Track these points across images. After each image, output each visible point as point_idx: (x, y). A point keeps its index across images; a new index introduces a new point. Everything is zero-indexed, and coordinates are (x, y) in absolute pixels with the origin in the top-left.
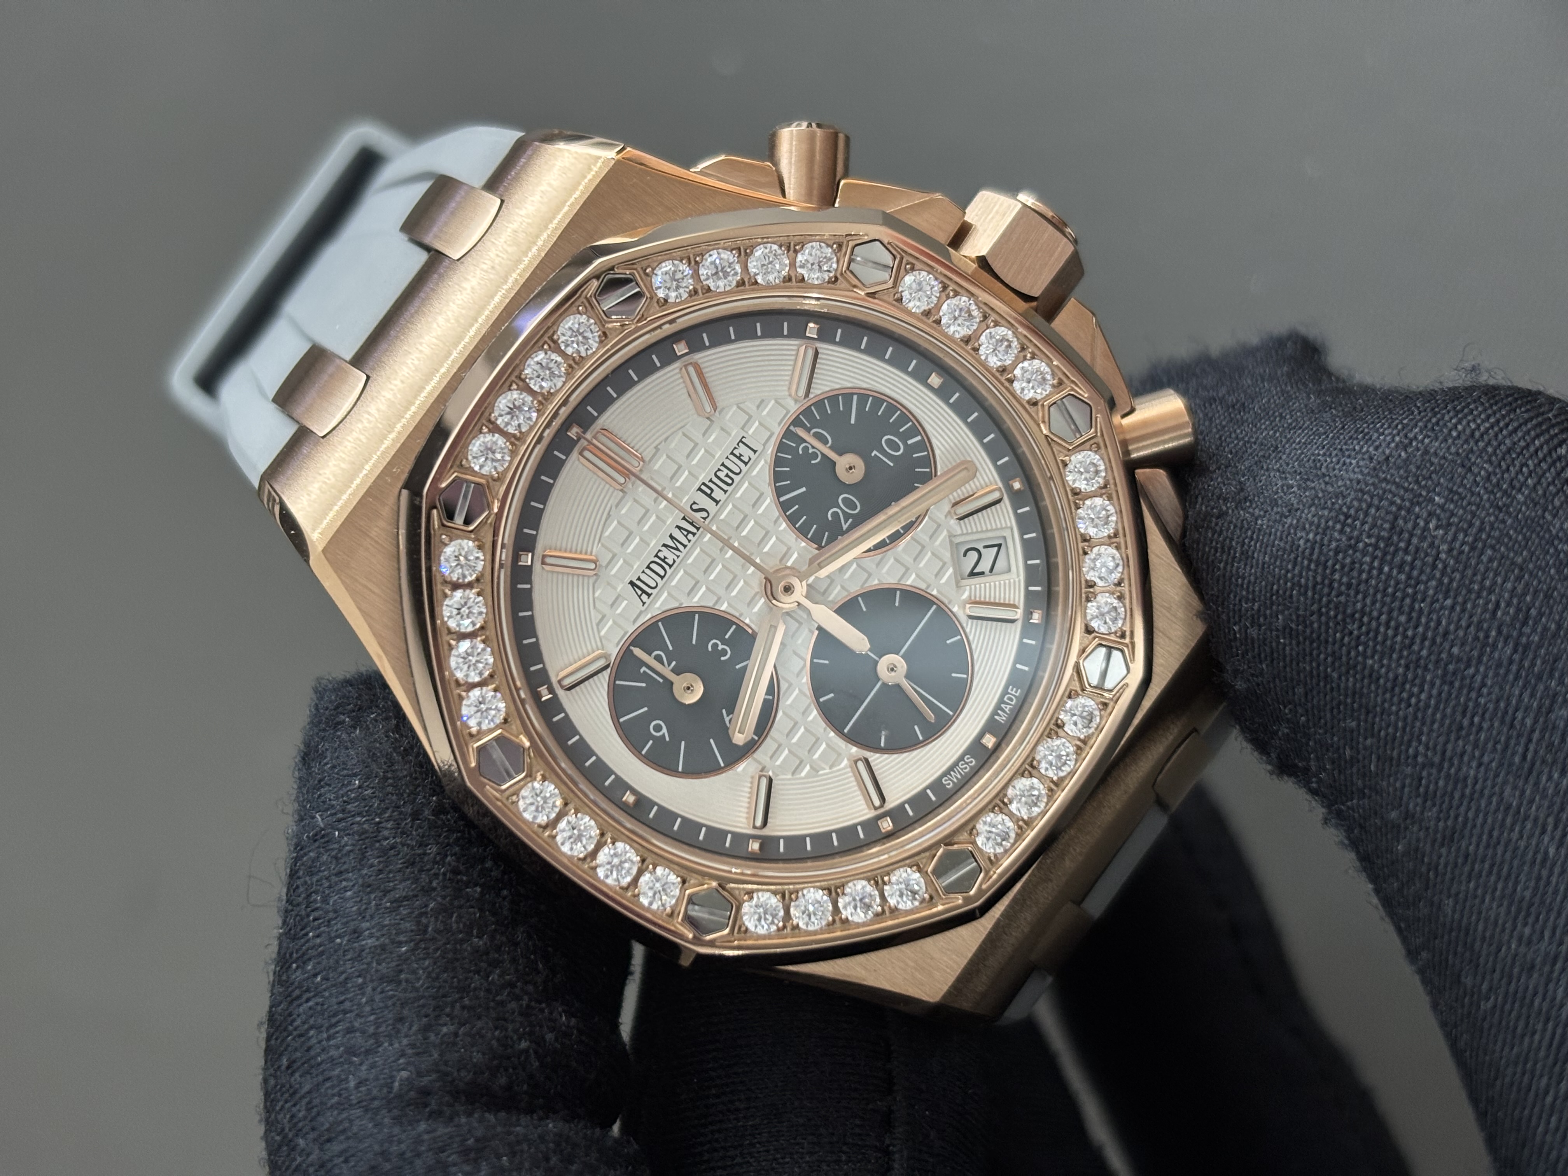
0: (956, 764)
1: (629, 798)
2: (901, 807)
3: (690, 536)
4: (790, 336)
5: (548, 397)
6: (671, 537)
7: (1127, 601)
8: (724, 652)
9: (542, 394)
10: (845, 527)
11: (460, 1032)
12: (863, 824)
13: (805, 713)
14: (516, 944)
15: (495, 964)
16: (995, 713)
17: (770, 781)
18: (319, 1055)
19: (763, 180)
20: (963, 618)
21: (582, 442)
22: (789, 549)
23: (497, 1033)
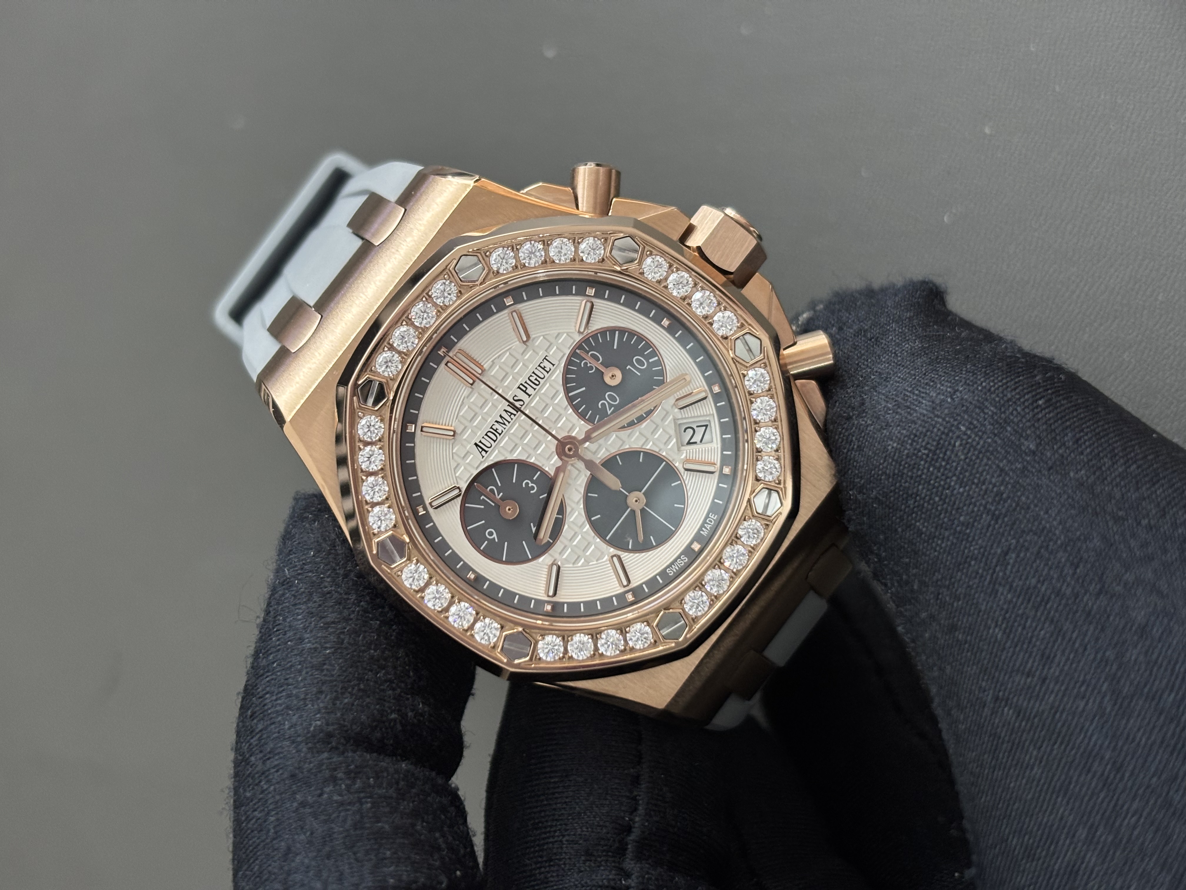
0: (675, 560)
1: (471, 576)
2: (640, 586)
3: (512, 416)
4: (577, 294)
5: (424, 330)
6: (501, 416)
7: (782, 461)
8: (533, 488)
9: (421, 328)
10: (609, 412)
11: (356, 703)
12: (616, 596)
13: (582, 526)
14: (398, 659)
15: (383, 667)
16: (700, 529)
17: (559, 568)
18: (269, 709)
19: (564, 198)
20: (682, 470)
21: (447, 359)
22: (574, 425)
23: (378, 707)
